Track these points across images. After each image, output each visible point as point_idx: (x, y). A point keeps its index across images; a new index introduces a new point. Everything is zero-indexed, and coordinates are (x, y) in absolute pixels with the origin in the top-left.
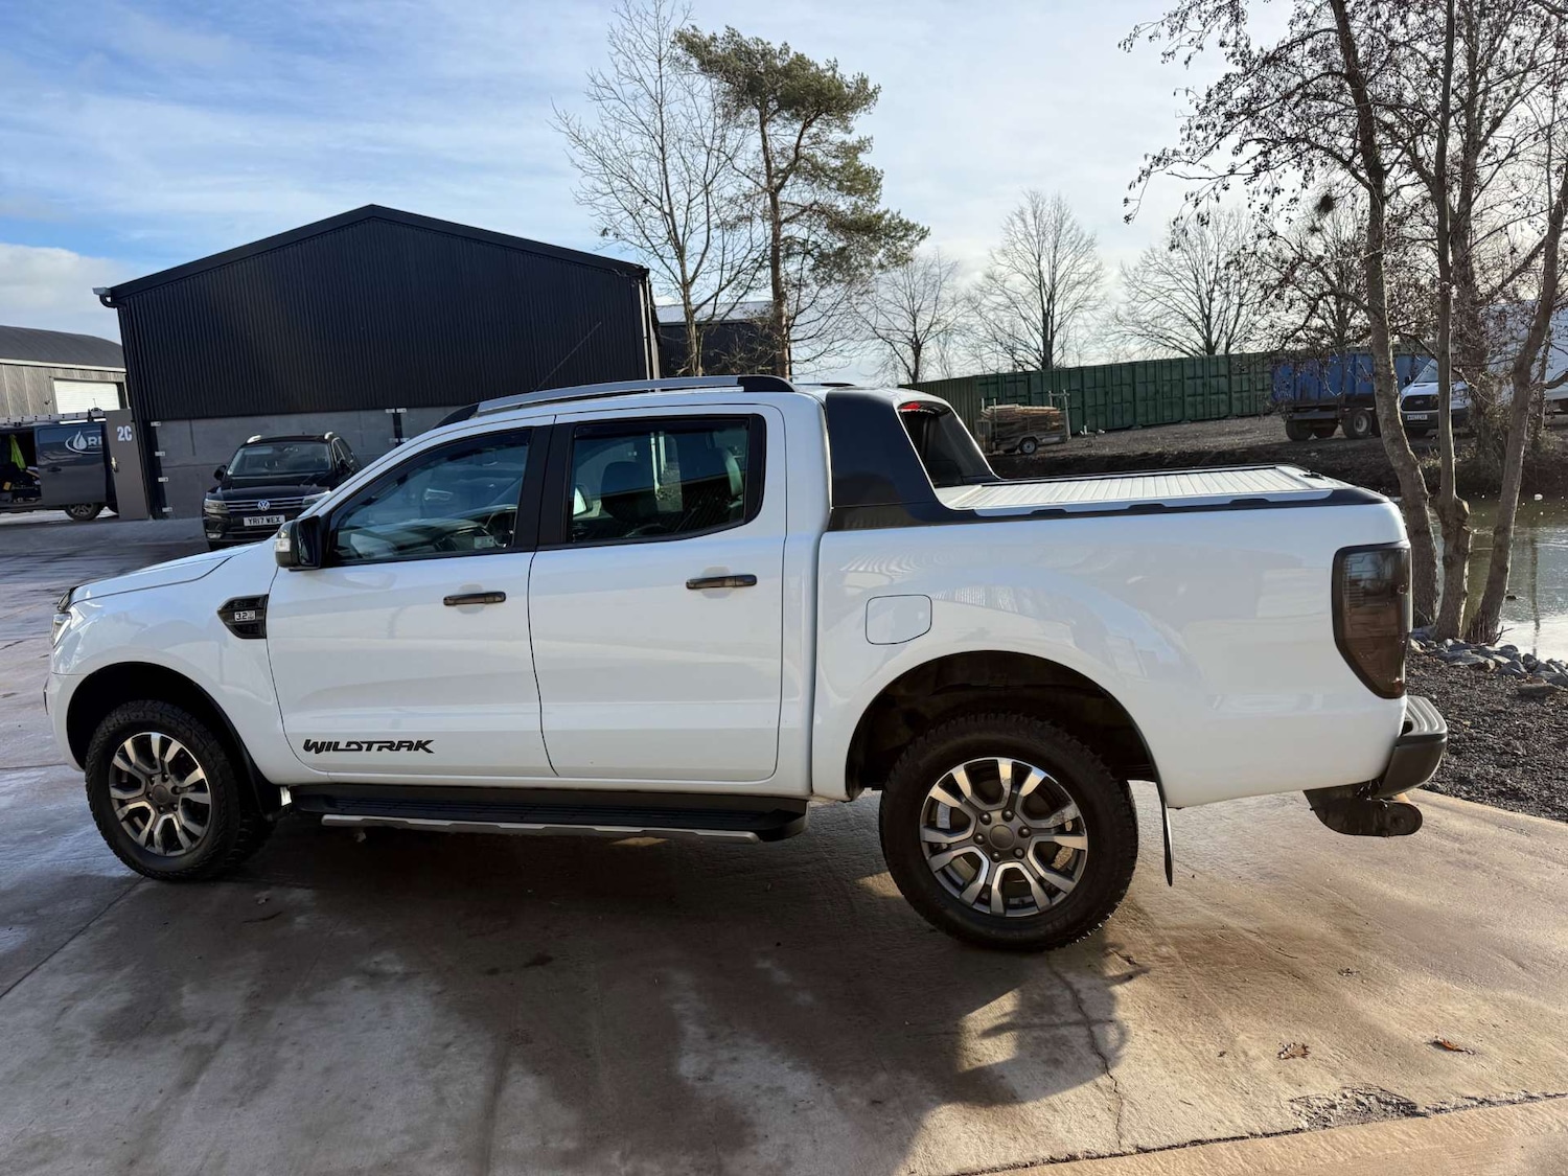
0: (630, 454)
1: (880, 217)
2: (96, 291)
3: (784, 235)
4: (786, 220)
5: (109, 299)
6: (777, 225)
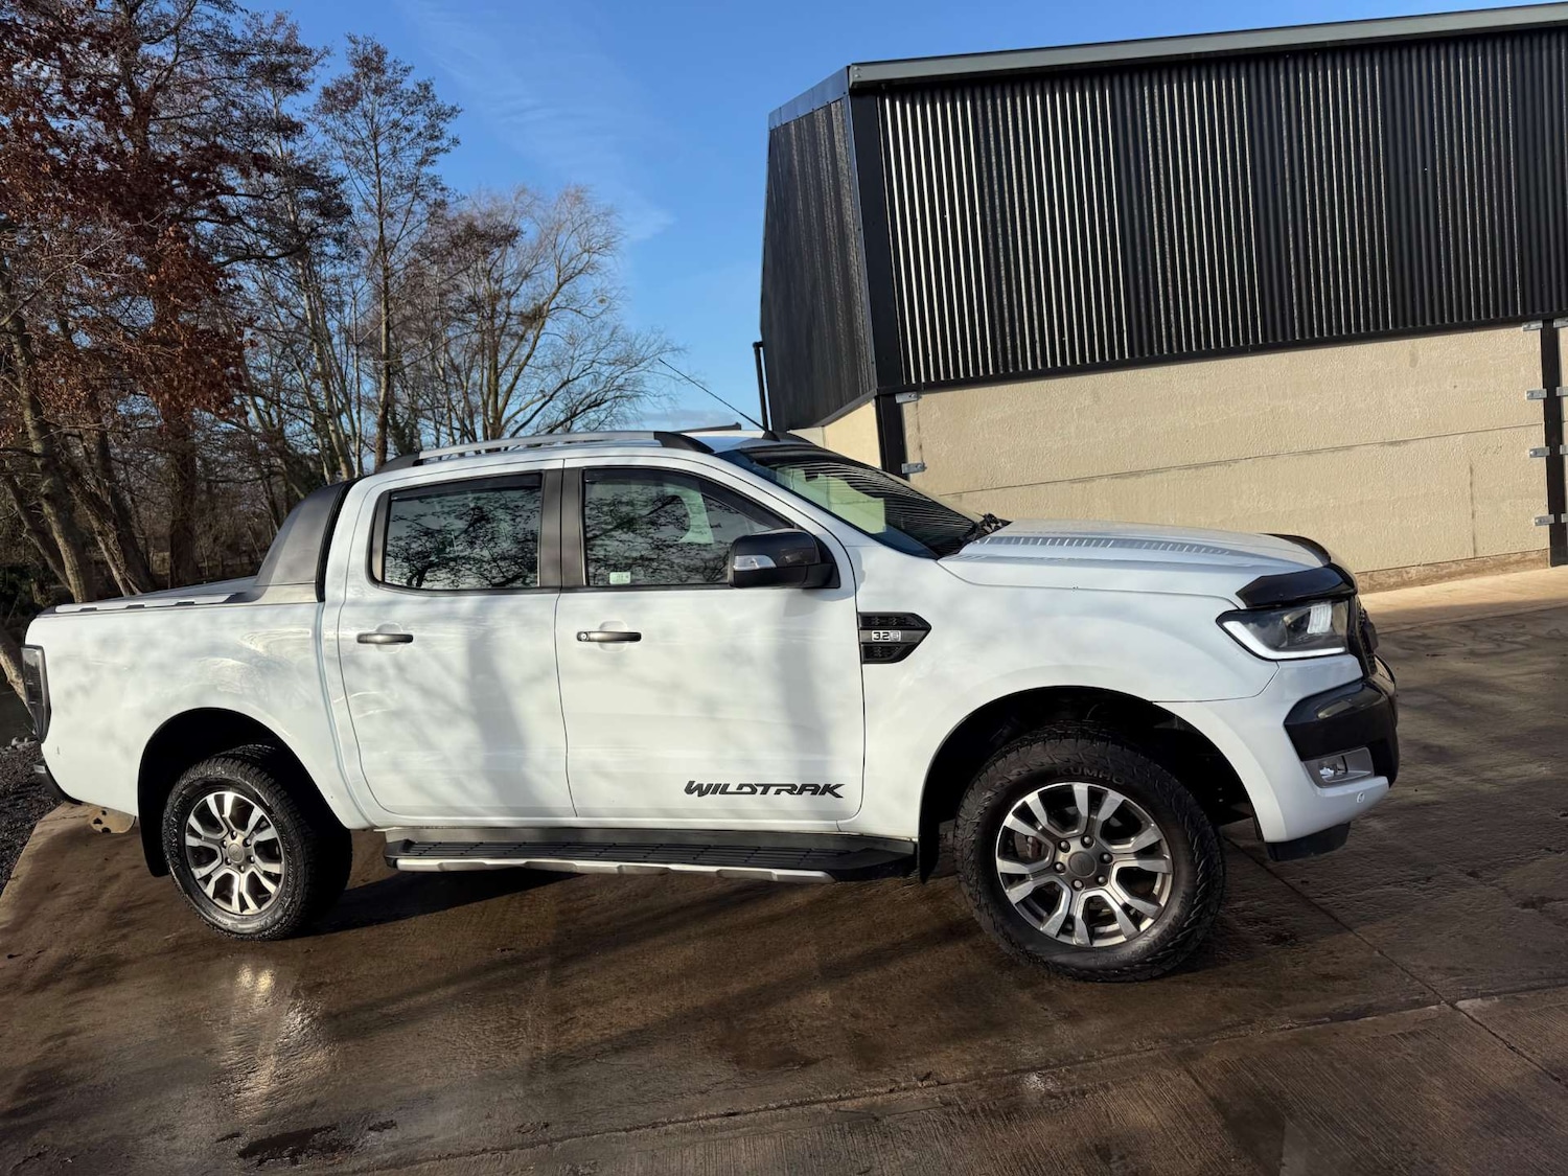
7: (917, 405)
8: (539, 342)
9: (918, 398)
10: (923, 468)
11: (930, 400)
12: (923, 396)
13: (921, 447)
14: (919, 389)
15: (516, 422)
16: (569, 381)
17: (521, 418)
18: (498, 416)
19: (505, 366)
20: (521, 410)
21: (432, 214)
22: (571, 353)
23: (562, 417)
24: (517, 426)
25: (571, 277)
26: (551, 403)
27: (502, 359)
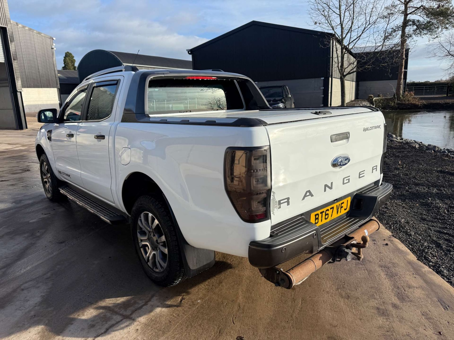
0: (321, 96)
1: (448, 9)
2: (187, 50)
3: (408, 19)
4: (410, 13)
5: (190, 52)
6: (406, 15)
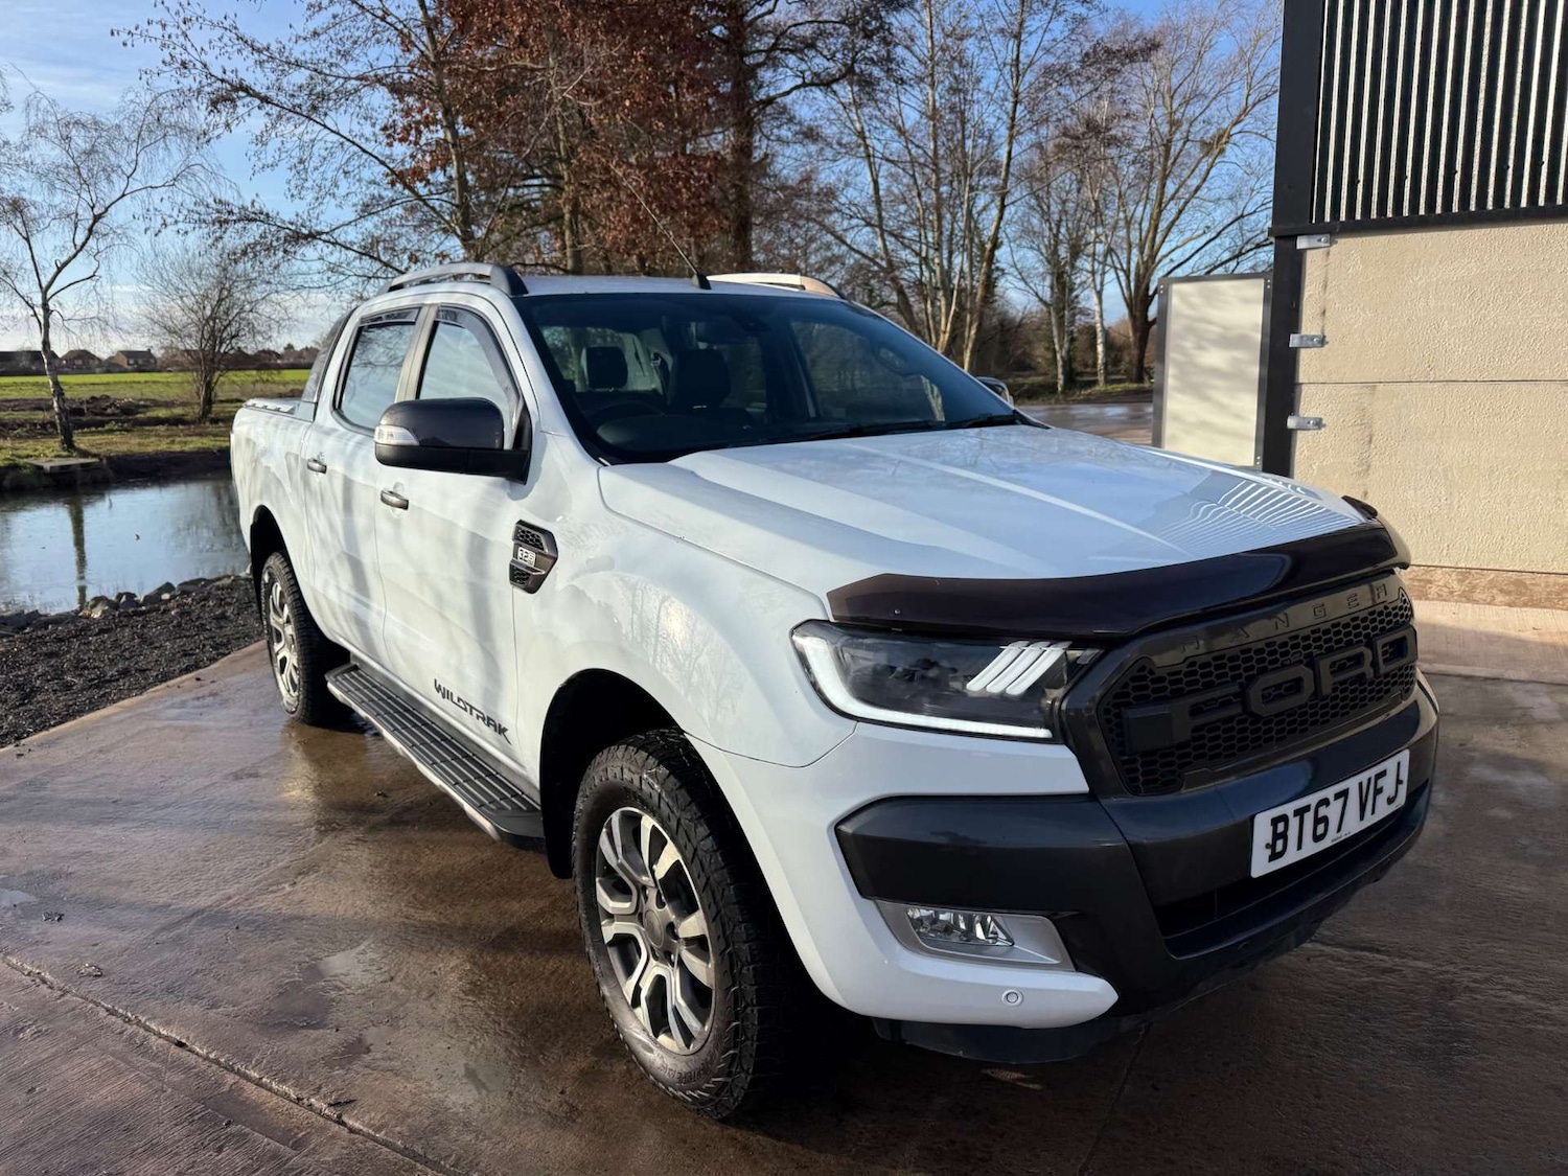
7: (1328, 254)
8: (1213, 172)
9: (1332, 242)
10: (1322, 342)
11: (1351, 247)
12: (1339, 240)
13: (1324, 312)
14: (1336, 230)
15: (1172, 260)
16: (1242, 216)
17: (1177, 256)
18: (1153, 256)
19: (1172, 198)
20: (1177, 247)
21: (1072, 31)
22: (1252, 183)
23: (1226, 256)
24: (1173, 265)
25: (1267, 96)
26: (1218, 241)
27: (1170, 188)
